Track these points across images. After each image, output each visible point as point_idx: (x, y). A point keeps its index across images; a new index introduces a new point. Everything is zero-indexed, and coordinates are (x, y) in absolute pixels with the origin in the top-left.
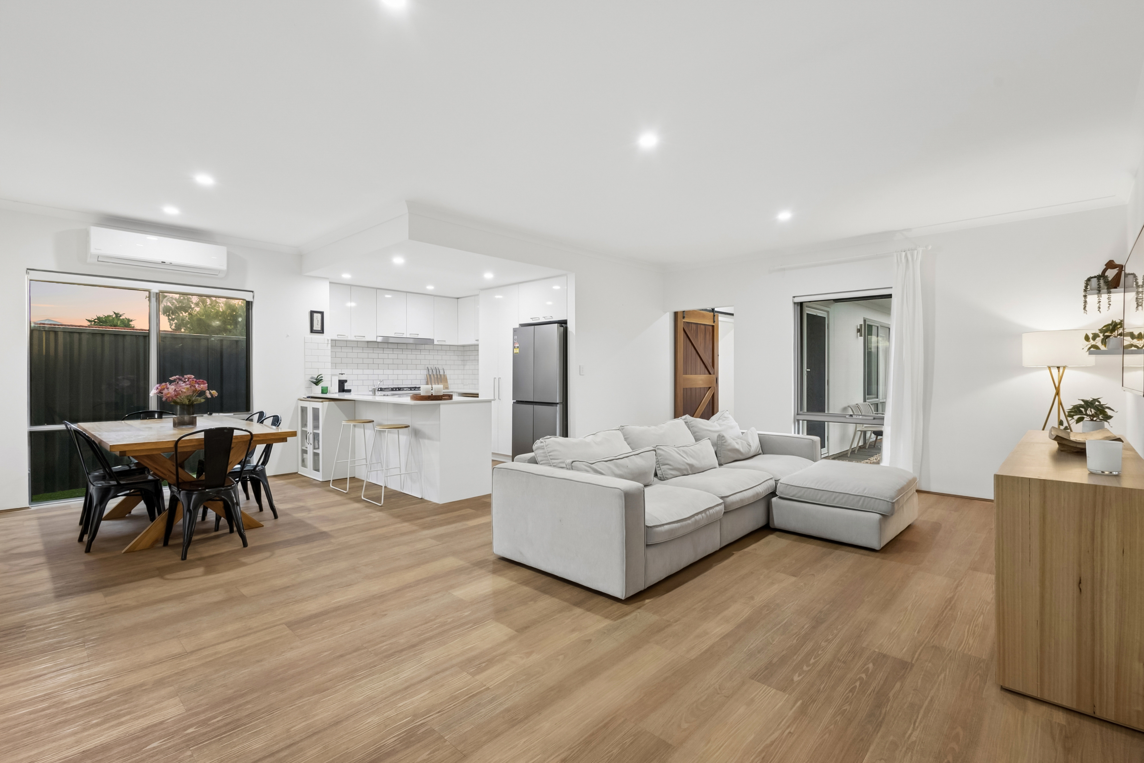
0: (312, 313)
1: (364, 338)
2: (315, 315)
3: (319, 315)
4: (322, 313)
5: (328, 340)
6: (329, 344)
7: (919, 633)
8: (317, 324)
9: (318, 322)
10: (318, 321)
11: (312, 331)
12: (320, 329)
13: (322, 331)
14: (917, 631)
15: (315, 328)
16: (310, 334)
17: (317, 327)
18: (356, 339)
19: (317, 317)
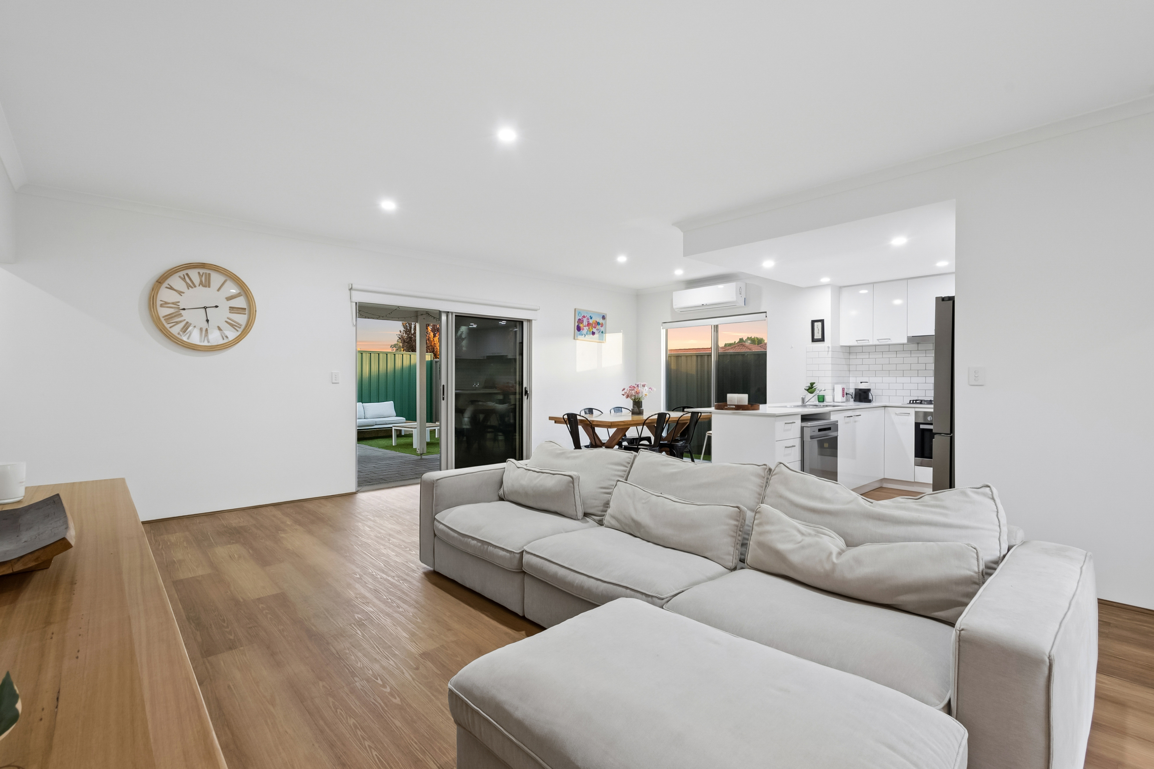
0: (813, 322)
1: (890, 340)
2: (816, 324)
3: (820, 324)
4: (822, 321)
5: (828, 347)
6: (829, 352)
7: (228, 687)
8: (817, 332)
9: (819, 331)
10: (818, 329)
11: (814, 340)
12: (821, 338)
13: (822, 339)
14: (232, 687)
15: (815, 337)
16: (812, 344)
17: (818, 336)
18: (879, 342)
19: (818, 325)
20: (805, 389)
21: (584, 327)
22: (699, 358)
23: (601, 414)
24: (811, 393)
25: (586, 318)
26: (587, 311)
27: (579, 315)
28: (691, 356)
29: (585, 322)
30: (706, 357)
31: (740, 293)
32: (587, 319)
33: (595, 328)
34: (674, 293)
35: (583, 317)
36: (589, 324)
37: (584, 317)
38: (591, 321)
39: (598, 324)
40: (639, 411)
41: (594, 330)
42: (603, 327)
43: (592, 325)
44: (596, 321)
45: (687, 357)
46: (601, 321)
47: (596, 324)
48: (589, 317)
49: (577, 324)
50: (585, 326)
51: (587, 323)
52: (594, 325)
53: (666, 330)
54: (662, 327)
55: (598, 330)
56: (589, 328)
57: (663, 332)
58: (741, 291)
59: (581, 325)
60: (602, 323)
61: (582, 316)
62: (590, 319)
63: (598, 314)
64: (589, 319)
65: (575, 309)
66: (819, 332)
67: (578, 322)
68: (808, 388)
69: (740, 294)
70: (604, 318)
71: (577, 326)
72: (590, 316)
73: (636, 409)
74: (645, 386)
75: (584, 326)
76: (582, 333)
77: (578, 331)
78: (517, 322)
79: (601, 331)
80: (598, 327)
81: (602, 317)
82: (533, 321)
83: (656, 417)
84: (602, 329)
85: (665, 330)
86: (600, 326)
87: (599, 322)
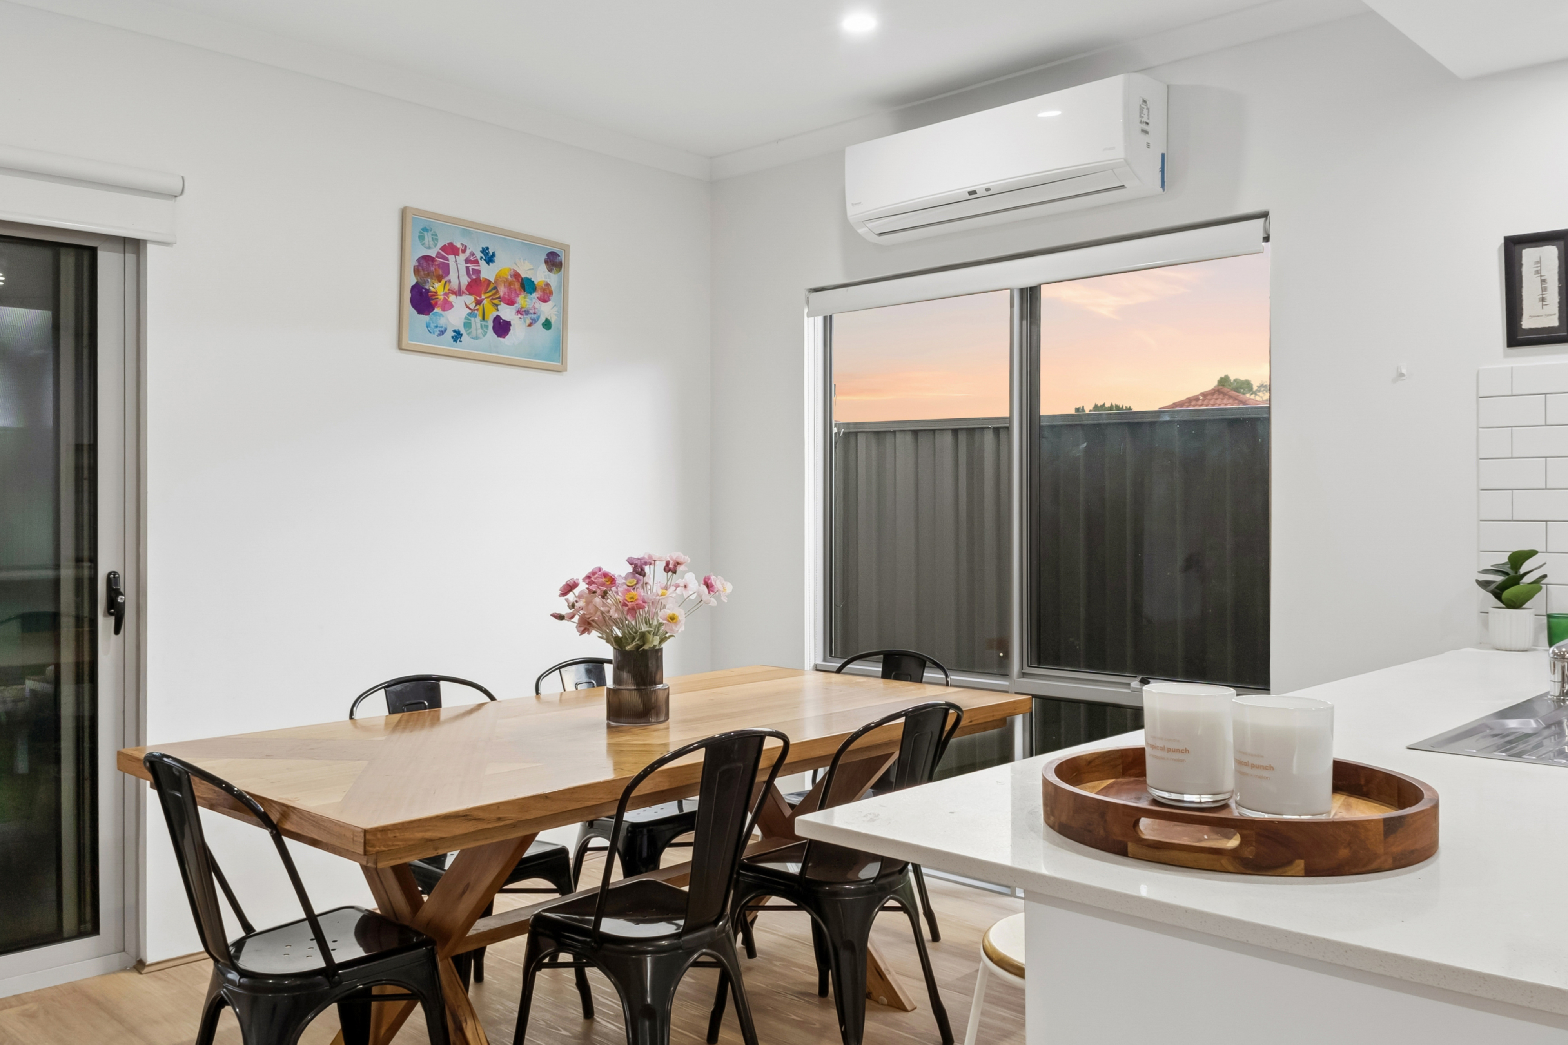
0: (1516, 246)
2: (1529, 255)
3: (1550, 253)
8: (1538, 297)
9: (1544, 289)
10: (1543, 281)
11: (1517, 336)
12: (1555, 323)
15: (1527, 323)
16: (1506, 356)
17: (1539, 313)
19: (1539, 262)
20: (1477, 581)
21: (452, 298)
22: (963, 438)
23: (481, 706)
24: (1515, 604)
25: (462, 258)
26: (468, 227)
27: (421, 238)
28: (934, 431)
29: (458, 274)
30: (989, 437)
31: (1144, 127)
32: (467, 261)
33: (511, 303)
34: (848, 150)
35: (444, 248)
36: (476, 286)
37: (451, 249)
38: (488, 272)
39: (527, 285)
40: (643, 702)
41: (507, 313)
42: (550, 304)
43: (495, 288)
44: (516, 275)
45: (916, 439)
46: (540, 275)
47: (517, 285)
48: (479, 255)
49: (411, 280)
50: (458, 293)
51: (465, 280)
52: (502, 290)
53: (825, 318)
54: (806, 310)
55: (527, 312)
56: (478, 303)
57: (813, 328)
58: (1145, 119)
59: (438, 288)
60: (548, 285)
61: (441, 244)
62: (483, 263)
63: (527, 242)
64: (476, 262)
65: (404, 212)
66: (1547, 295)
67: (416, 271)
68: (1499, 579)
69: (1145, 132)
70: (554, 261)
71: (413, 288)
72: (485, 251)
73: (631, 696)
74: (680, 569)
75: (454, 293)
76: (442, 322)
77: (420, 312)
78: (63, 251)
79: (542, 320)
80: (523, 300)
81: (544, 257)
82: (149, 247)
83: (698, 757)
84: (547, 310)
85: (820, 320)
86: (535, 295)
87: (530, 281)
